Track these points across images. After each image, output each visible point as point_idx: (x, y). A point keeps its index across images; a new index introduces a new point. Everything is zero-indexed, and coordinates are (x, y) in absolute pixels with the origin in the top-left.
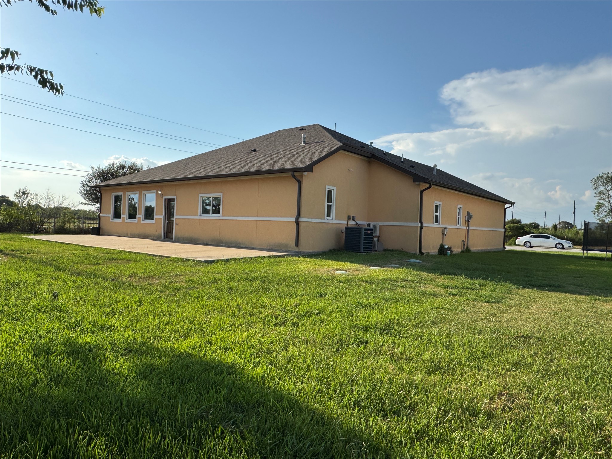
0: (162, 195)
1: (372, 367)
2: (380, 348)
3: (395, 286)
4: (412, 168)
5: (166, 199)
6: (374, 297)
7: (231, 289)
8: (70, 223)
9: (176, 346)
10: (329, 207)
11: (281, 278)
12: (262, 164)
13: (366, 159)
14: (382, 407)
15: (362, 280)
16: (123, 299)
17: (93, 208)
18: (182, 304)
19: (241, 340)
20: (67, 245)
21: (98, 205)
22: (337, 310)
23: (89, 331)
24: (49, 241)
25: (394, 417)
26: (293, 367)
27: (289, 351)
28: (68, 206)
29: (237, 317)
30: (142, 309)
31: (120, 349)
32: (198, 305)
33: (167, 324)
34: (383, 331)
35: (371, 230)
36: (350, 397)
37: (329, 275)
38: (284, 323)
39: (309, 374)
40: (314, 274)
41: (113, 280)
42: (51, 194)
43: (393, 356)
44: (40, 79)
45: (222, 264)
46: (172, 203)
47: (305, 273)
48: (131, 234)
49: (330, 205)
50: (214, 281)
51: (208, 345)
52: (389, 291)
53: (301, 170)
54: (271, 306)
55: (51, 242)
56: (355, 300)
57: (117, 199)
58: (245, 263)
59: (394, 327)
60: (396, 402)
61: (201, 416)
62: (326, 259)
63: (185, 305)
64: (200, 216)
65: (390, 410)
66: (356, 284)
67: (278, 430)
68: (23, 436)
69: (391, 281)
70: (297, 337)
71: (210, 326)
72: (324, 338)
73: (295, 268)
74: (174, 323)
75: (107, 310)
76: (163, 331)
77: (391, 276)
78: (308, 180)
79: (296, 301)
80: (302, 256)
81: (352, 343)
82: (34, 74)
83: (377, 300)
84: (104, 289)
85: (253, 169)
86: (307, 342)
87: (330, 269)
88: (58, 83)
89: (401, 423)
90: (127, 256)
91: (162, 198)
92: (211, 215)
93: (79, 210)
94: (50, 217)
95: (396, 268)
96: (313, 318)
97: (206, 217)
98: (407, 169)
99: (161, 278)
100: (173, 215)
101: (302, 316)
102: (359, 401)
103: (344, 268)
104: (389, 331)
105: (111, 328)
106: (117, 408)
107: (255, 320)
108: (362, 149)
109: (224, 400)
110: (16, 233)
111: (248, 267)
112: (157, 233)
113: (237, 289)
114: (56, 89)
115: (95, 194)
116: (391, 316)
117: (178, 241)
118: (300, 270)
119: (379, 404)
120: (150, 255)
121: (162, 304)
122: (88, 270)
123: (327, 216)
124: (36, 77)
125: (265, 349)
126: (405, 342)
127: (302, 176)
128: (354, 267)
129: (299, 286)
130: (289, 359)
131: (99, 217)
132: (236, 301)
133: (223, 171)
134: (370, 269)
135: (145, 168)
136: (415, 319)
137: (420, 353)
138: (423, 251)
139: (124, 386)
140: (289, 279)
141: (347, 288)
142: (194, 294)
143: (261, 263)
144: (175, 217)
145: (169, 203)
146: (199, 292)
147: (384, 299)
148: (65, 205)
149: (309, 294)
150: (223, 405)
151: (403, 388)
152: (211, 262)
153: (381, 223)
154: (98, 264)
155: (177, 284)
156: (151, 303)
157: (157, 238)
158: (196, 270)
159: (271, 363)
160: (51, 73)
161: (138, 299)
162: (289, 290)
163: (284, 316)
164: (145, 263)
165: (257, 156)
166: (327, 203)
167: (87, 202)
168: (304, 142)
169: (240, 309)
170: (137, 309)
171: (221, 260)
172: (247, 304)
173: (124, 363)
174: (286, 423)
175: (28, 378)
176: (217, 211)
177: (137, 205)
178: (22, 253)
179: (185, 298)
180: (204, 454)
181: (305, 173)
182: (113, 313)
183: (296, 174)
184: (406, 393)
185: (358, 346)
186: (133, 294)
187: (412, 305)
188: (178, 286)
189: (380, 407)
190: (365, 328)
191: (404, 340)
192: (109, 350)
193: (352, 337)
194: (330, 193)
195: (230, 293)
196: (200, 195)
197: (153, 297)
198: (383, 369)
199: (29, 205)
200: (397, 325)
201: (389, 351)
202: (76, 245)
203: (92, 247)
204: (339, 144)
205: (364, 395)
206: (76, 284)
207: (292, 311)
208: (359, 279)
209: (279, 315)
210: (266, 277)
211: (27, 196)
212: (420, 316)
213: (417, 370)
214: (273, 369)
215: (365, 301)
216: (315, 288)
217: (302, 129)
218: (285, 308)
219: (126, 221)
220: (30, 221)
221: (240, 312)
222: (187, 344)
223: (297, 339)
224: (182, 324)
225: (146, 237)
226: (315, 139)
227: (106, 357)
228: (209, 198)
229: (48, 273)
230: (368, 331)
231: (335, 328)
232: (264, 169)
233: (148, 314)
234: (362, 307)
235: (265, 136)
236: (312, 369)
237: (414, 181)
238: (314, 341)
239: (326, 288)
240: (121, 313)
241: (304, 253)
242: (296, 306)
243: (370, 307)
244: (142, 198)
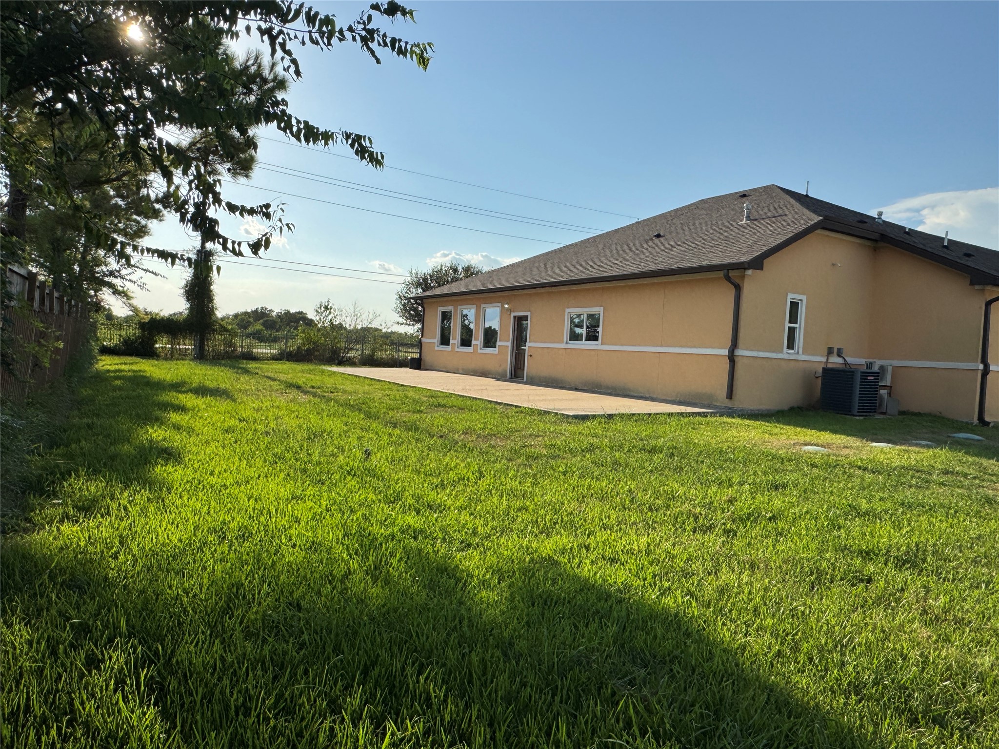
0: (510, 311)
1: (882, 627)
2: (898, 594)
3: (927, 482)
4: (967, 258)
5: (515, 317)
6: (881, 499)
7: (616, 463)
8: (381, 351)
9: (534, 545)
10: (792, 331)
11: (701, 452)
12: (672, 258)
13: (868, 243)
14: (906, 705)
15: (857, 466)
16: (456, 467)
17: (411, 329)
18: (541, 480)
19: (636, 548)
20: (378, 383)
21: (419, 326)
22: (808, 517)
23: (412, 508)
24: (356, 376)
25: (934, 729)
26: (729, 605)
27: (721, 577)
28: (380, 328)
29: (629, 510)
30: (484, 484)
31: (455, 540)
32: (566, 485)
33: (519, 510)
34: (903, 564)
35: (876, 375)
36: (839, 674)
37: (789, 452)
38: (711, 528)
39: (758, 621)
40: (763, 448)
41: (441, 437)
42: (359, 309)
43: (925, 612)
44: (357, 148)
45: (600, 423)
46: (524, 322)
47: (745, 446)
48: (463, 369)
49: (794, 329)
50: (591, 449)
51: (584, 550)
52: (913, 490)
53: (742, 267)
54: (686, 498)
55: (359, 377)
56: (844, 501)
57: (446, 316)
58: (639, 423)
59: (926, 558)
60: (936, 701)
61: (578, 661)
62: (785, 423)
63: (545, 483)
64: (567, 343)
65: (925, 714)
66: (845, 473)
67: (707, 708)
68: (336, 645)
69: (918, 472)
70: (735, 555)
71: (585, 521)
72: (785, 562)
73: (725, 436)
74: (530, 510)
75: (436, 481)
76: (514, 521)
77: (917, 461)
78: (752, 283)
79: (730, 492)
80: (740, 416)
81: (839, 577)
82: (350, 141)
83: (889, 504)
84: (429, 449)
85: (654, 267)
86: (753, 566)
87: (792, 442)
88: (379, 152)
89: (949, 740)
90: (459, 403)
91: (510, 314)
92: (584, 342)
93: (392, 332)
94: (357, 342)
95: (929, 447)
96: (762, 526)
97: (575, 345)
98: (958, 260)
99: (508, 438)
100: (526, 342)
101: (741, 519)
102: (859, 685)
103: (820, 442)
104: (914, 566)
105: (441, 508)
106: (455, 627)
107: (660, 519)
108: (860, 225)
109: (615, 643)
110: (316, 364)
111: (644, 430)
112: (500, 370)
113: (627, 465)
114: (376, 160)
115: (416, 310)
116: (919, 537)
117: (532, 382)
118: (735, 440)
119: (900, 698)
120: (491, 402)
121: (511, 479)
122: (407, 420)
123: (788, 348)
124: (352, 146)
125: (678, 569)
126: (953, 591)
127: (743, 277)
128: (840, 441)
129: (735, 467)
130: (722, 591)
131: (420, 343)
132: (626, 483)
133: (606, 272)
134: (872, 447)
135: (485, 269)
136: (972, 547)
137: (987, 616)
138: (987, 419)
139: (462, 597)
140: (715, 453)
141: (826, 478)
142: (559, 467)
143: (666, 423)
144: (528, 344)
145: (520, 324)
146: (567, 465)
147: (903, 504)
148: (374, 325)
149: (754, 483)
150: (613, 649)
151: (951, 675)
152: (584, 418)
153: (896, 363)
154: (420, 412)
155: (533, 450)
156: (495, 476)
157: (500, 377)
158: (561, 430)
159: (690, 593)
160: (369, 138)
161: (476, 468)
162: (717, 473)
163: (710, 516)
164: (485, 414)
165: (662, 245)
166: (788, 325)
167: (405, 322)
168: (748, 218)
169: (633, 498)
170: (476, 483)
171: (599, 416)
172: (644, 490)
173: (461, 562)
174: (721, 700)
175: (339, 567)
176: (592, 336)
177: (472, 326)
178: (324, 392)
179: (545, 473)
180: (586, 723)
181: (749, 272)
182: (443, 486)
183: (732, 274)
184: (959, 688)
185: (853, 585)
186: (469, 460)
187: (964, 521)
188: (534, 452)
189: (902, 703)
190: (864, 554)
191: (949, 586)
192: (439, 541)
193: (840, 567)
194: (794, 306)
195: (616, 470)
196: (568, 310)
197: (498, 466)
198: (905, 633)
199: (332, 324)
200: (933, 556)
201: (917, 602)
202: (390, 383)
203: (411, 386)
204: (816, 219)
205: (868, 677)
206: (392, 440)
207: (723, 510)
208: (850, 464)
209: (701, 515)
210: (675, 447)
211: (330, 312)
212: (984, 543)
213: (981, 646)
214: (694, 603)
215: (864, 505)
216: (765, 474)
217: (744, 195)
218: (711, 503)
219: (457, 350)
220: (333, 347)
221: (633, 502)
222: (550, 545)
223: (734, 559)
224: (542, 512)
225: (484, 374)
226: (769, 211)
227: (436, 549)
228: (579, 316)
229: (356, 421)
230: (872, 559)
231: (806, 548)
232: (674, 267)
233: (491, 492)
234: (859, 515)
235: (676, 211)
236: (764, 614)
237: (972, 284)
238: (767, 566)
239: (785, 474)
240: (454, 487)
241: (742, 410)
242: (731, 501)
243: (875, 516)
244: (480, 316)
